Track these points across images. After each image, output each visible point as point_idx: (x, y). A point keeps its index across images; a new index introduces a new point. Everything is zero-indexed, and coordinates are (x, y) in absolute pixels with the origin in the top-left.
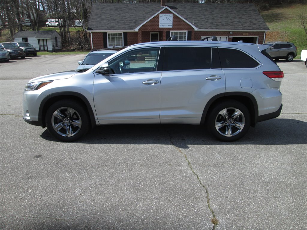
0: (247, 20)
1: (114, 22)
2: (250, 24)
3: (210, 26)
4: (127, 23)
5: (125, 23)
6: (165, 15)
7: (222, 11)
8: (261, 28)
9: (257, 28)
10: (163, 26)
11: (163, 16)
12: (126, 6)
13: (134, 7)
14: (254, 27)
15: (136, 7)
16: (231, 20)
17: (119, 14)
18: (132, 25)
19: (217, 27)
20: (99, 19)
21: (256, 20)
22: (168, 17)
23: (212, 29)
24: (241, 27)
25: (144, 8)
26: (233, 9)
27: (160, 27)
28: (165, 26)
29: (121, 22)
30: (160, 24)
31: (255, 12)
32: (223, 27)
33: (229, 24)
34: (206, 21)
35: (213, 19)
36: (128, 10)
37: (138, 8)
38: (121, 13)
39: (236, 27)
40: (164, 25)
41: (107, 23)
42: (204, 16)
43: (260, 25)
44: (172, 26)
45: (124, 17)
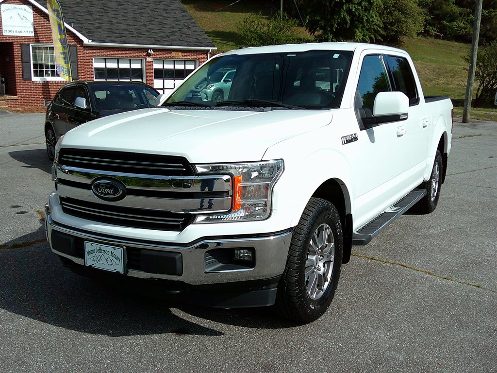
0: (173, 27)
2: (181, 36)
3: (107, 36)
6: (15, 8)
7: (123, 7)
8: (202, 43)
9: (195, 43)
10: (11, 31)
11: (9, 9)
14: (188, 41)
16: (145, 25)
19: (123, 39)
21: (189, 28)
22: (22, 13)
23: (115, 42)
24: (166, 41)
26: (144, 5)
27: (5, 34)
28: (16, 31)
30: (4, 28)
31: (184, 12)
32: (134, 40)
33: (145, 35)
34: (97, 25)
35: (111, 23)
39: (158, 41)
40: (14, 29)
42: (91, 14)
43: (198, 39)
44: (32, 32)
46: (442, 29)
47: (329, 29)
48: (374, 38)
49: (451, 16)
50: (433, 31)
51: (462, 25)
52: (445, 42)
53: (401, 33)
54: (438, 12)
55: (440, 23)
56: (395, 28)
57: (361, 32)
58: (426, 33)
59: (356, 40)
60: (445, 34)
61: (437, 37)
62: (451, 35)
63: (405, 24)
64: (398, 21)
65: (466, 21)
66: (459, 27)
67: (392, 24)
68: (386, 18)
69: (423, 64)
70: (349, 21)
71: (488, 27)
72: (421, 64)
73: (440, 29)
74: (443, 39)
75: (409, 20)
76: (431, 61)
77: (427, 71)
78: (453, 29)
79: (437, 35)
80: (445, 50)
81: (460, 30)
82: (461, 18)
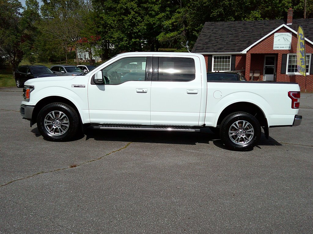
1: (223, 43)
4: (237, 45)
5: (236, 44)
6: (282, 35)
10: (278, 47)
11: (279, 35)
12: (242, 25)
13: (252, 25)
15: (253, 26)
17: (232, 34)
18: (242, 47)
20: (207, 40)
22: (285, 37)
25: (264, 26)
27: (274, 49)
28: (281, 47)
29: (231, 43)
30: (274, 46)
36: (244, 29)
37: (257, 26)
38: (234, 33)
41: (215, 45)
44: (290, 47)
45: (237, 37)
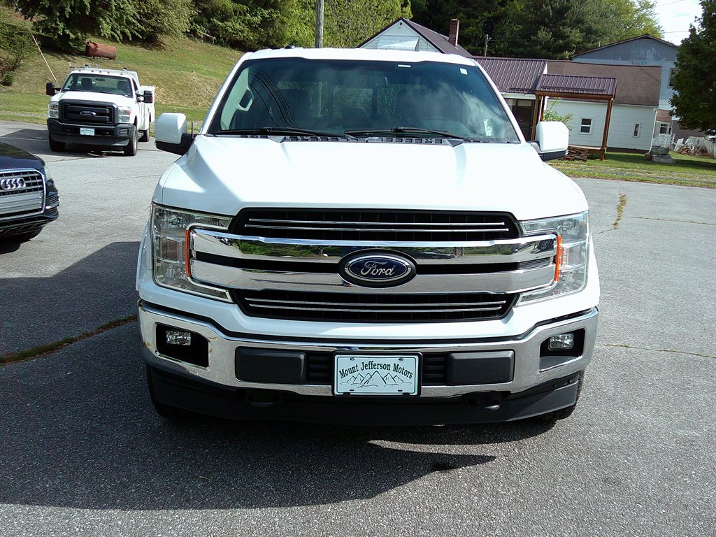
46: (213, 30)
47: (58, 14)
48: (129, 34)
49: (223, 13)
50: (202, 32)
51: (238, 26)
52: (218, 48)
53: (161, 31)
54: (205, 6)
55: (209, 21)
56: (153, 22)
57: (108, 24)
58: (192, 34)
59: (102, 35)
60: (218, 37)
61: (207, 40)
62: (225, 39)
63: (166, 18)
64: (156, 12)
65: (243, 22)
66: (234, 29)
67: (147, 16)
68: (138, 7)
69: (201, 77)
70: (89, 6)
71: (271, 33)
72: (199, 77)
73: (209, 29)
74: (217, 43)
75: (171, 13)
76: (210, 73)
77: (208, 87)
78: (226, 31)
79: (207, 37)
80: (220, 59)
81: (237, 34)
82: (236, 17)
